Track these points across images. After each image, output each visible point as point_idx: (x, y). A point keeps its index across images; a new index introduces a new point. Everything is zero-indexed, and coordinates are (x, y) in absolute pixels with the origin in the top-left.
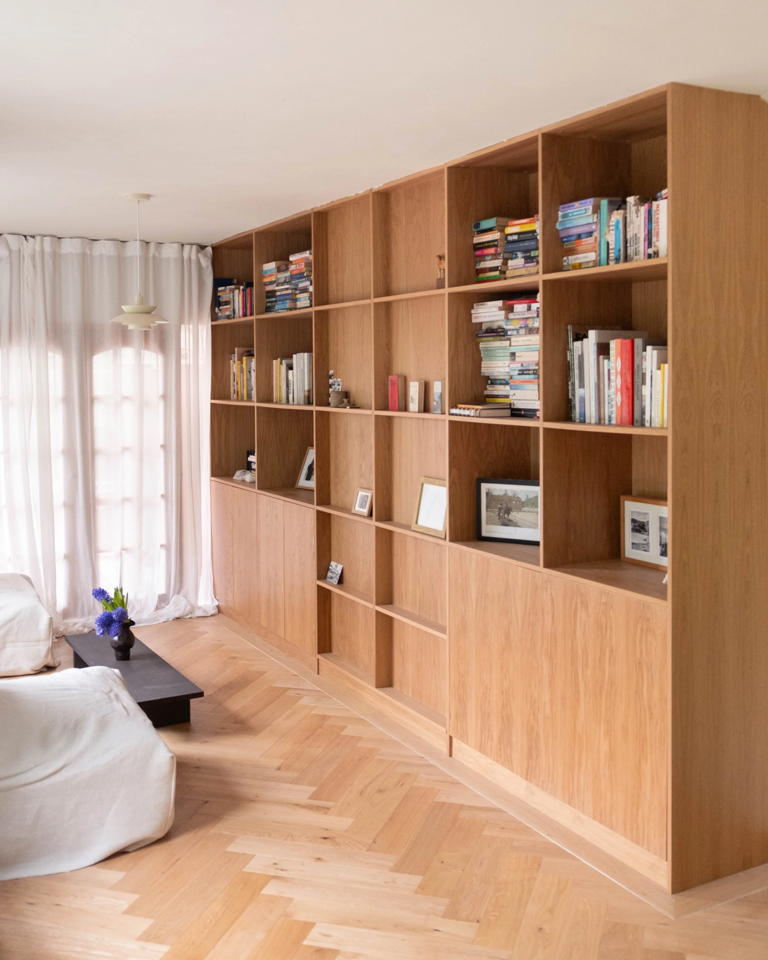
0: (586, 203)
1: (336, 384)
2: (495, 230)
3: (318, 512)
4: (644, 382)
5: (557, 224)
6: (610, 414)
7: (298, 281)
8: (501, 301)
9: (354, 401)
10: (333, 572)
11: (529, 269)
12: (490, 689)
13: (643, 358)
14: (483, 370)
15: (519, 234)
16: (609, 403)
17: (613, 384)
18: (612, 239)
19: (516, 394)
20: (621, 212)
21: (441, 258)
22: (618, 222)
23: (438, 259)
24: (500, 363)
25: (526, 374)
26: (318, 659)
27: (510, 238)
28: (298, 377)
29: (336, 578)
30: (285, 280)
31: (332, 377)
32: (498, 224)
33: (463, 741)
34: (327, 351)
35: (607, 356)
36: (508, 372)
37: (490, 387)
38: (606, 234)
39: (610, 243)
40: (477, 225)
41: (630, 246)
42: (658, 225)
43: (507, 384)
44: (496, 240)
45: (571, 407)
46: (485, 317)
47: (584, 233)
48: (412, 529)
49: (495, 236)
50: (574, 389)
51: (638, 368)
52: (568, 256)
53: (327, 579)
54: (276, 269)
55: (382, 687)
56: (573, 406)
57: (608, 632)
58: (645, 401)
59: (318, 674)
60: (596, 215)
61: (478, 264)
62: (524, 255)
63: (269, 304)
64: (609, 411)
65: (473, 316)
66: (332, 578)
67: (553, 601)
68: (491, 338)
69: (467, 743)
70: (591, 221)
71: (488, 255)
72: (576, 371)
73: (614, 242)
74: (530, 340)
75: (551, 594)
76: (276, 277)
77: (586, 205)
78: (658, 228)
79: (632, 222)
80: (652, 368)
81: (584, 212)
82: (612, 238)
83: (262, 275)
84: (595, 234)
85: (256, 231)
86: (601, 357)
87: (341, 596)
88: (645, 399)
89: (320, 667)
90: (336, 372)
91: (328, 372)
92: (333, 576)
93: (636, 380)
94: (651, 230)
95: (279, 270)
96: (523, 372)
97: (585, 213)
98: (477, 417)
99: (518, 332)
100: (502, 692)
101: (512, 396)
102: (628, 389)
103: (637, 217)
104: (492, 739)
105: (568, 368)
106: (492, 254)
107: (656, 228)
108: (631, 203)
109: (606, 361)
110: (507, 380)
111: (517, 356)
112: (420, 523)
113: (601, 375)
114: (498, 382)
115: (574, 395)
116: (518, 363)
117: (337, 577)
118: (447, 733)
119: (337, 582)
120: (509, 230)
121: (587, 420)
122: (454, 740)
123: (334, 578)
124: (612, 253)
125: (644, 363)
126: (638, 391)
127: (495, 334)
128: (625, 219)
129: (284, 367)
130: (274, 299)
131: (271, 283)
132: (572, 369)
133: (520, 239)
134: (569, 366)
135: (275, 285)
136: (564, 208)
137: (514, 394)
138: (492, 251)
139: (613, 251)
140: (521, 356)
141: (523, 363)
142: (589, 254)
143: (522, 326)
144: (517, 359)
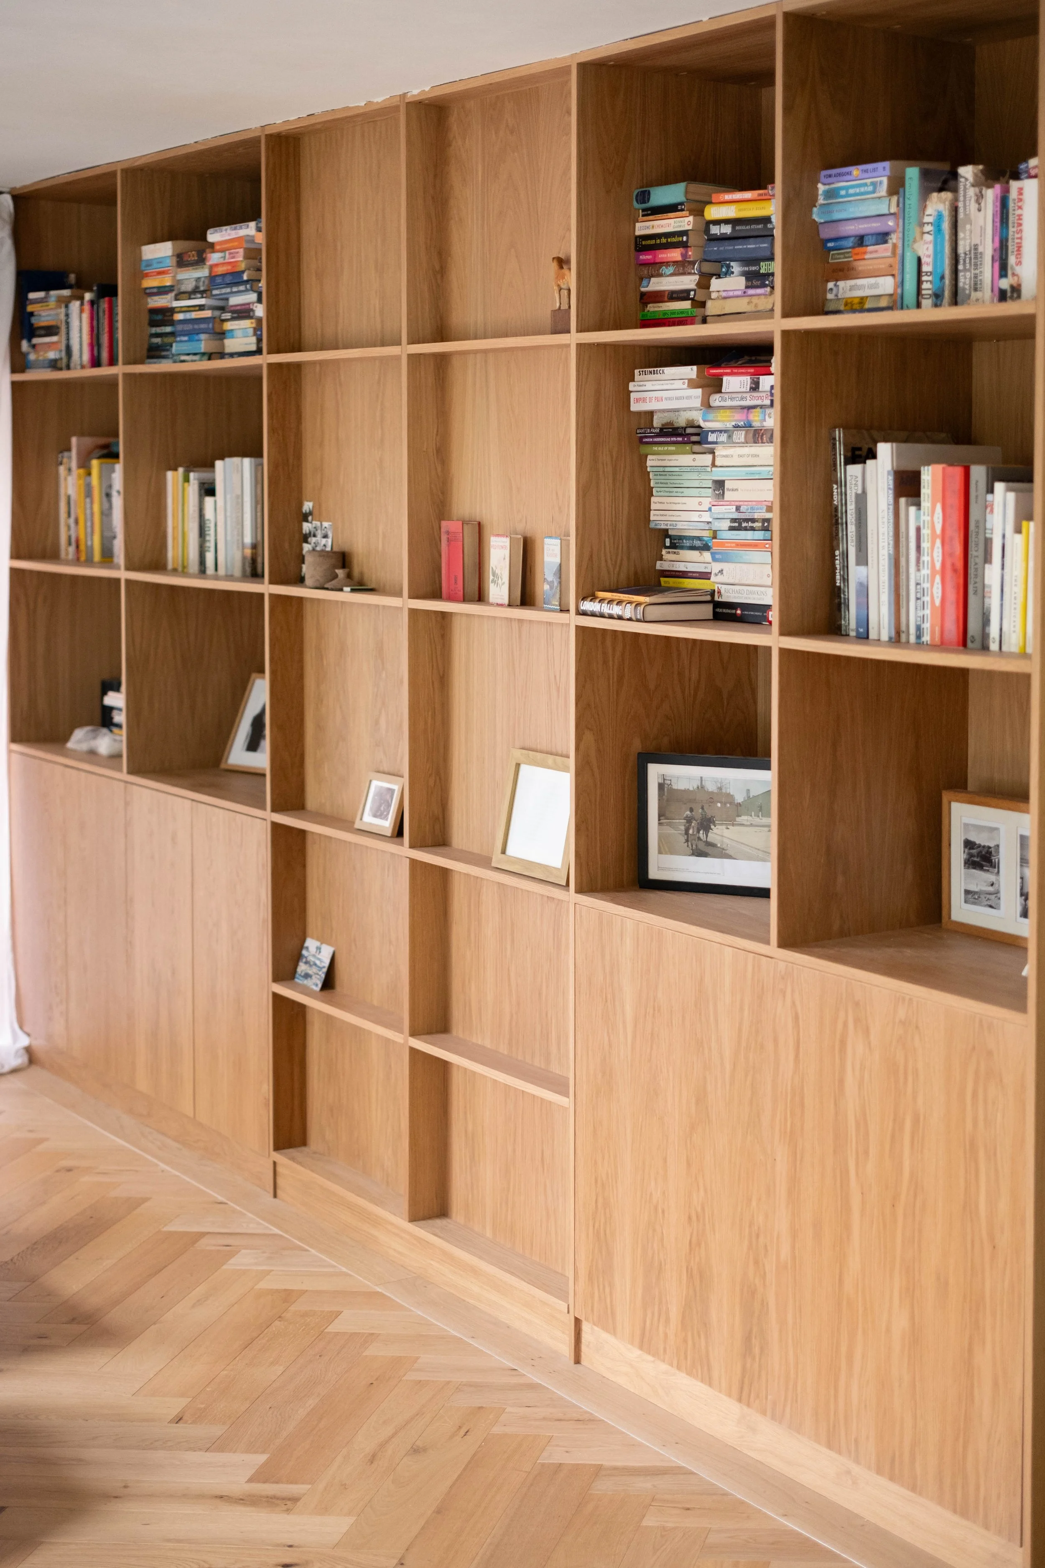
0: (874, 170)
1: (319, 534)
2: (682, 210)
3: (275, 826)
4: (987, 559)
5: (815, 210)
6: (918, 623)
7: (228, 290)
8: (695, 368)
9: (362, 574)
10: (312, 963)
11: (755, 300)
12: (663, 1212)
13: (987, 507)
14: (654, 515)
15: (733, 222)
16: (918, 599)
17: (925, 558)
18: (927, 253)
19: (724, 572)
20: (947, 195)
21: (562, 262)
22: (940, 216)
23: (555, 265)
24: (692, 503)
25: (746, 529)
26: (275, 1163)
27: (715, 230)
28: (228, 514)
29: (318, 977)
30: (197, 287)
31: (310, 518)
32: (691, 197)
33: (606, 1329)
34: (298, 456)
35: (915, 499)
36: (708, 523)
37: (669, 553)
38: (915, 241)
39: (924, 260)
40: (644, 197)
41: (965, 270)
42: (1021, 231)
43: (706, 548)
44: (685, 233)
45: (840, 604)
46: (658, 399)
47: (872, 235)
48: (494, 864)
49: (682, 222)
50: (845, 567)
51: (977, 527)
52: (837, 280)
53: (296, 980)
54: (175, 259)
55: (424, 1218)
56: (845, 603)
57: (910, 1079)
58: (990, 597)
59: (275, 1196)
60: (895, 199)
61: (645, 282)
62: (746, 269)
63: (157, 340)
64: (916, 617)
65: (632, 395)
66: (307, 976)
67: (796, 1018)
68: (672, 448)
69: (614, 1332)
70: (885, 211)
71: (667, 264)
72: (852, 529)
73: (930, 260)
74: (757, 456)
75: (794, 1003)
76: (174, 277)
77: (875, 174)
78: (1021, 238)
79: (969, 220)
80: (1004, 529)
81: (870, 188)
82: (927, 249)
83: (138, 271)
84: (894, 238)
85: (126, 166)
86: (903, 500)
87: (329, 1018)
88: (990, 592)
89: (280, 1181)
90: (318, 504)
91: (301, 505)
92: (310, 972)
93: (972, 552)
94: (1007, 240)
95: (181, 261)
96: (740, 524)
97: (874, 192)
98: (638, 620)
99: (730, 437)
100: (690, 1218)
101: (717, 575)
102: (955, 570)
103: (979, 210)
104: (667, 1321)
105: (834, 521)
106: (675, 263)
107: (1017, 236)
108: (966, 179)
109: (912, 509)
110: (706, 539)
111: (728, 489)
112: (510, 851)
113: (902, 540)
114: (687, 543)
115: (845, 580)
116: (730, 503)
117: (320, 973)
118: (568, 1312)
119: (320, 985)
120: (713, 212)
121: (873, 635)
122: (586, 1327)
123: (313, 977)
124: (927, 281)
125: (988, 516)
126: (976, 576)
127: (680, 439)
128: (955, 210)
129: (193, 489)
130: (168, 329)
131: (162, 291)
132: (842, 524)
133: (736, 235)
134: (836, 516)
135: (172, 295)
136: (830, 176)
137: (721, 572)
138: (675, 255)
139: (930, 278)
140: (737, 490)
141: (741, 503)
142: (880, 280)
143: (740, 424)
144: (728, 496)
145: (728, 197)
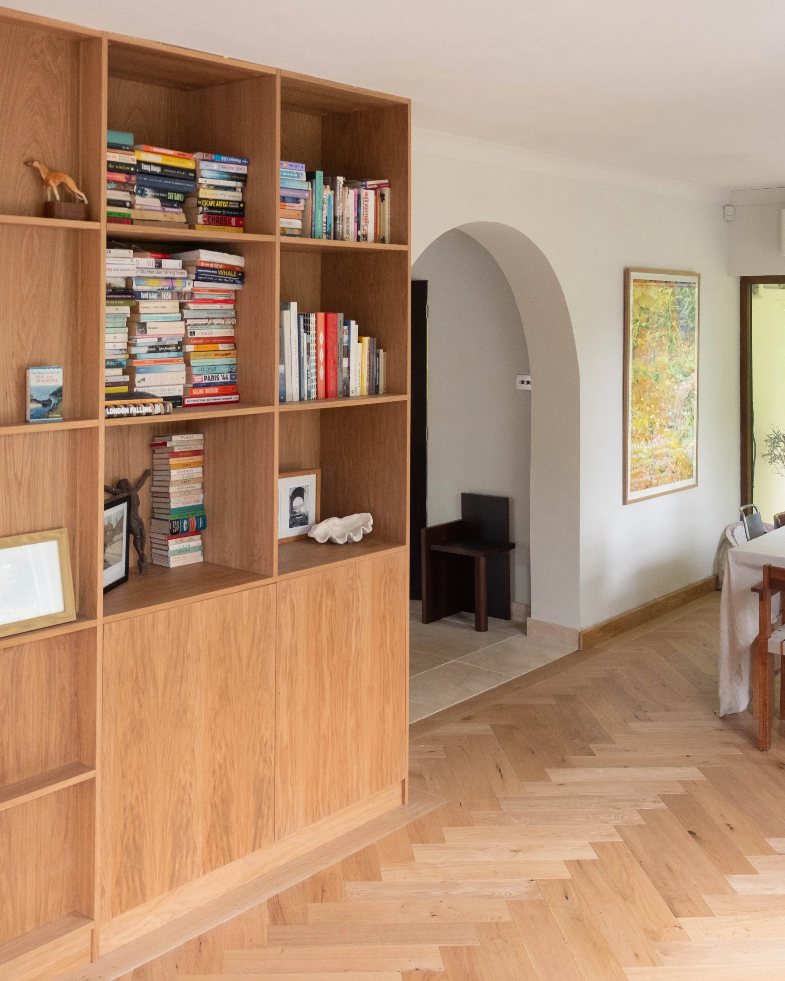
0: (296, 166)
4: (344, 355)
6: (309, 390)
8: (132, 251)
11: (169, 215)
13: (344, 332)
15: (163, 167)
16: (308, 378)
17: (313, 358)
19: (146, 379)
22: (330, 197)
25: (162, 351)
27: (144, 167)
41: (339, 223)
42: (367, 211)
43: (119, 366)
47: (290, 197)
51: (341, 341)
60: (309, 183)
62: (160, 194)
64: (308, 387)
68: (122, 302)
73: (325, 216)
74: (165, 307)
77: (296, 168)
78: (367, 214)
80: (355, 342)
81: (297, 175)
93: (339, 353)
94: (359, 214)
97: (299, 177)
99: (159, 296)
101: (139, 382)
103: (347, 198)
106: (123, 183)
107: (365, 213)
108: (340, 183)
110: (120, 360)
111: (149, 328)
116: (153, 336)
120: (142, 156)
121: (288, 399)
125: (345, 336)
127: (124, 296)
133: (163, 174)
137: (143, 379)
138: (122, 177)
139: (325, 225)
140: (157, 328)
141: (161, 336)
142: (294, 221)
143: (165, 288)
144: (149, 332)
145: (155, 149)
